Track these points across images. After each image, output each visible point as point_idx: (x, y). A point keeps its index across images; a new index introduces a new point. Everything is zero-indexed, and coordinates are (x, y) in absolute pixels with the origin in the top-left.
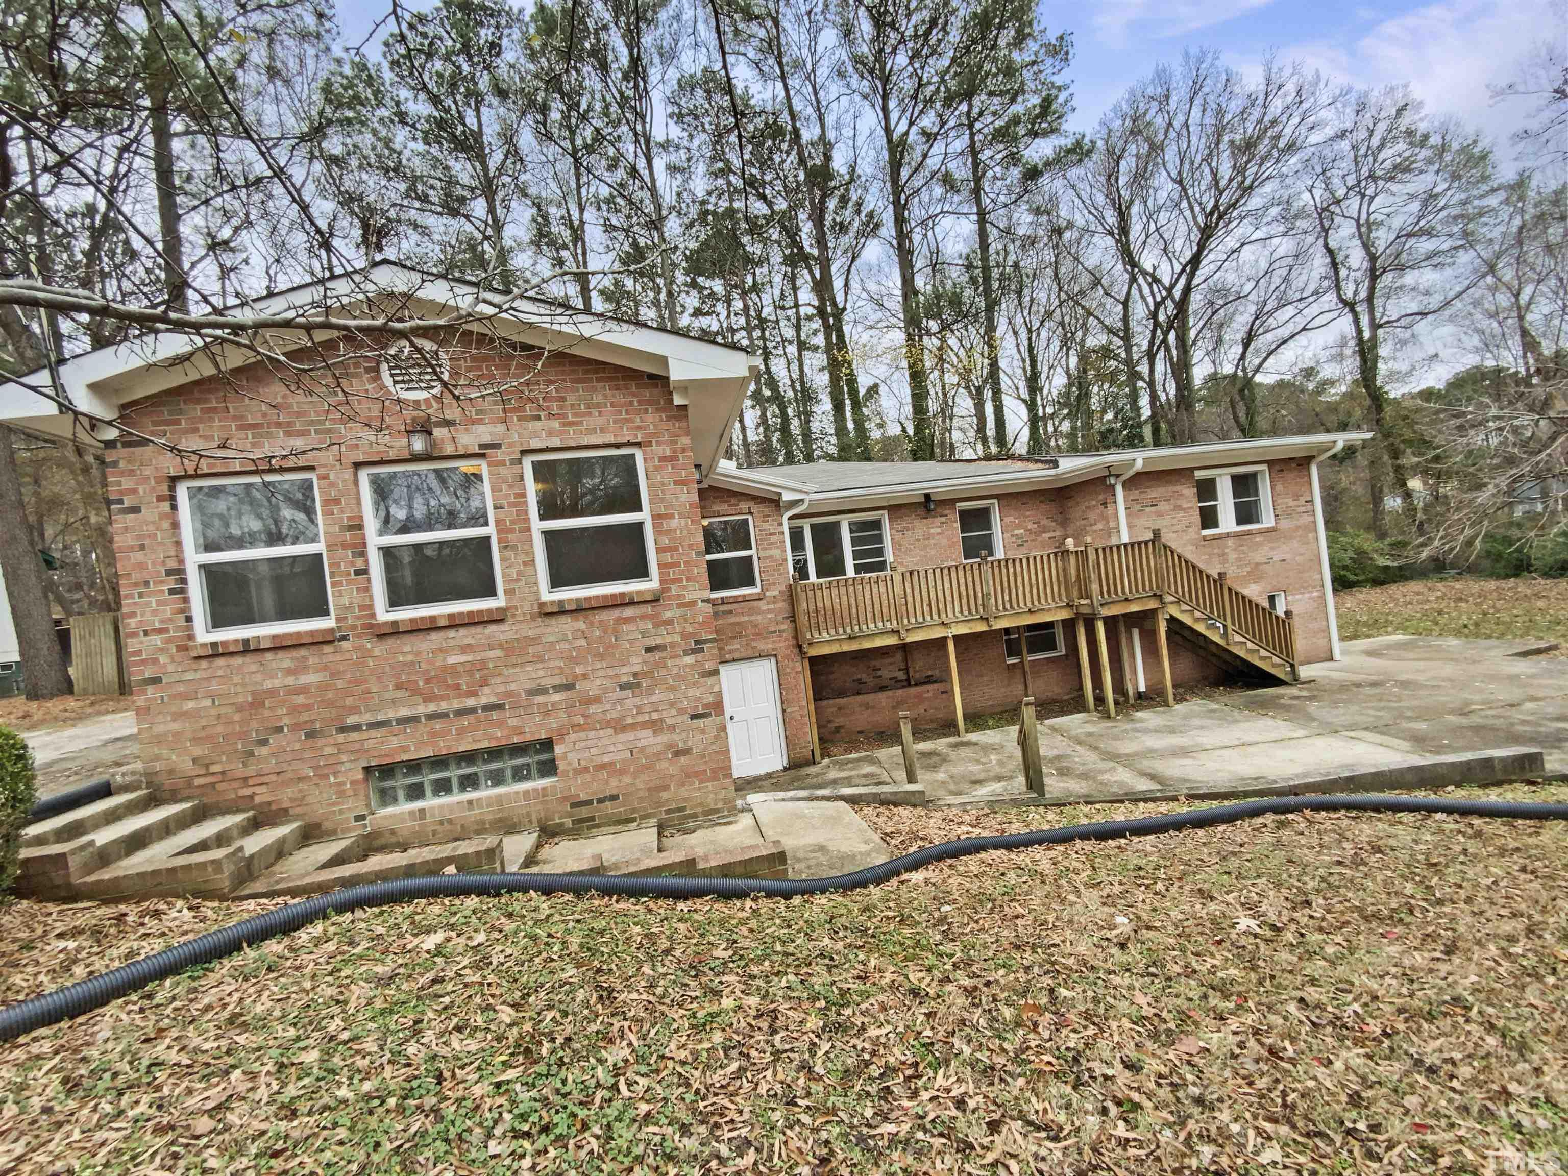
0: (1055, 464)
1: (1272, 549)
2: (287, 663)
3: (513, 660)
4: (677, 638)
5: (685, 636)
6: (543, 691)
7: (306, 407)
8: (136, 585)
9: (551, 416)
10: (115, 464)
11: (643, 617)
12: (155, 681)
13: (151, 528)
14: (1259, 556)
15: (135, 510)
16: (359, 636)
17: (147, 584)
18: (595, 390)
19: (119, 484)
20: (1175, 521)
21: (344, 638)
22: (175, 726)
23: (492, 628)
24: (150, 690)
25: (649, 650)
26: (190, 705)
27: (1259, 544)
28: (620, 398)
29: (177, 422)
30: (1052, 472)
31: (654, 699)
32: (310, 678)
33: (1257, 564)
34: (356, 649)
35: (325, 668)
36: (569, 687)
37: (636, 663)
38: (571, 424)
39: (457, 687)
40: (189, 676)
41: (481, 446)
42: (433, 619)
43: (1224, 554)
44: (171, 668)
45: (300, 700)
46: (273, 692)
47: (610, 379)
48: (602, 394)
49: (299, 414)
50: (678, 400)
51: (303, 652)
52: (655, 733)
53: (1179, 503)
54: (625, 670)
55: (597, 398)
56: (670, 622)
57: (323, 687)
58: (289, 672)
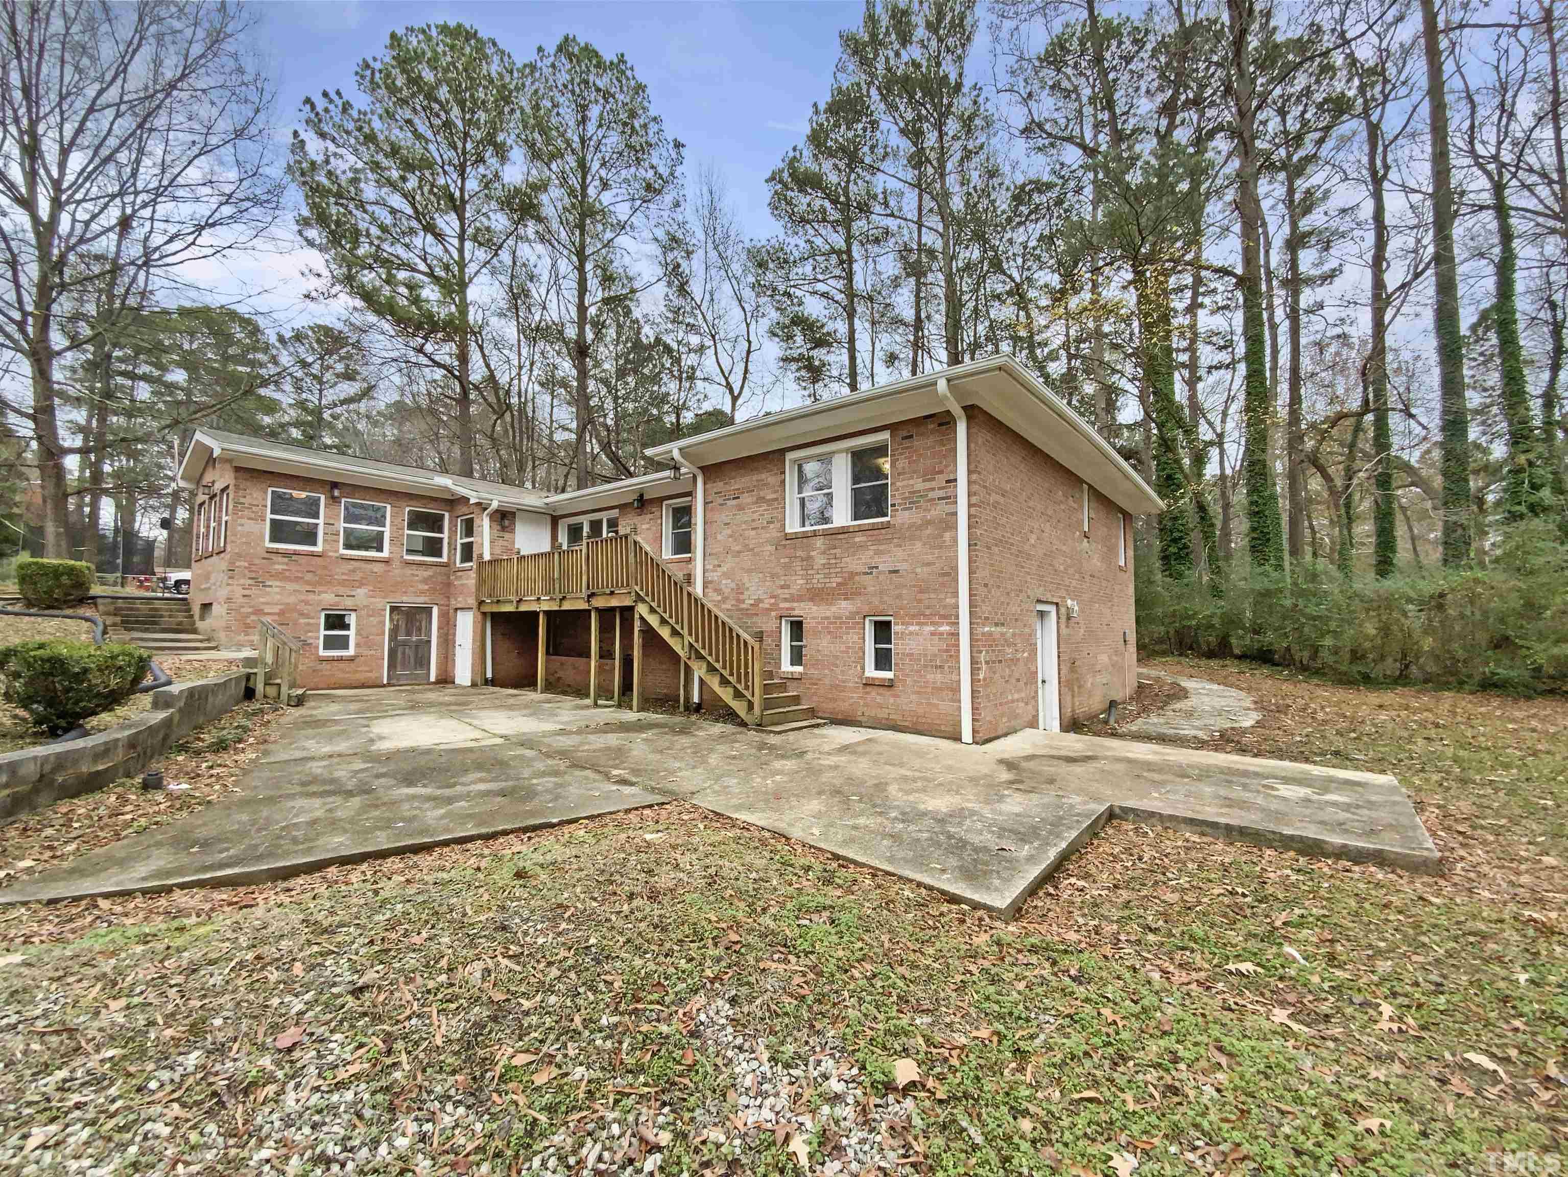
1: (878, 553)
14: (855, 563)
20: (756, 516)
27: (862, 547)
33: (852, 575)
43: (809, 558)
53: (762, 494)
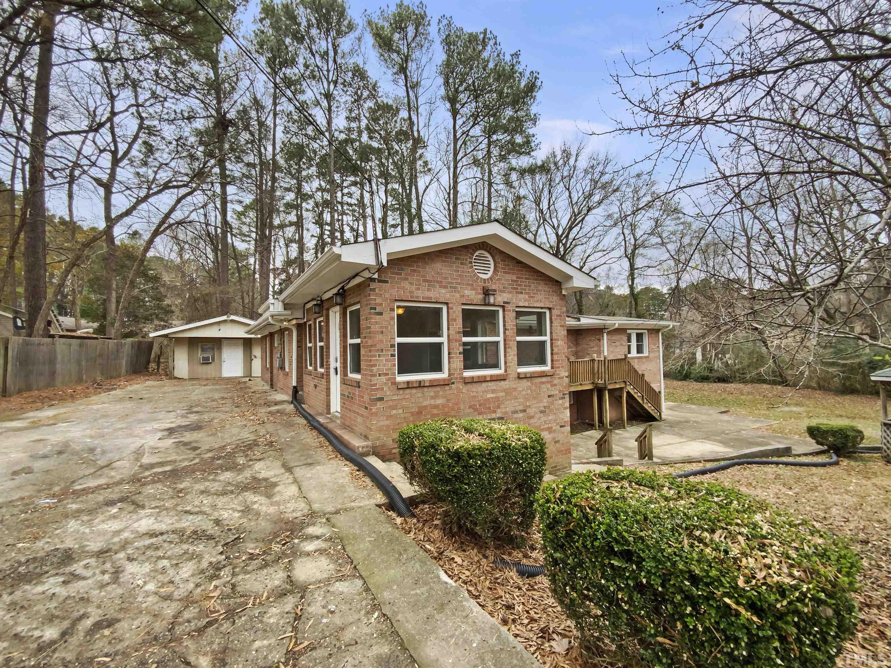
0: (579, 320)
1: (647, 363)
2: (432, 394)
3: (509, 398)
4: (557, 392)
5: (560, 391)
6: (516, 412)
7: (448, 275)
8: (378, 350)
9: (526, 293)
10: (374, 290)
11: (547, 382)
12: (381, 399)
13: (386, 323)
15: (381, 314)
16: (458, 382)
17: (382, 350)
18: (539, 284)
19: (375, 300)
21: (453, 383)
22: (387, 422)
23: (502, 382)
24: (379, 403)
25: (549, 396)
26: (394, 412)
27: (643, 362)
28: (546, 289)
29: (401, 274)
30: (578, 323)
31: (550, 418)
32: (439, 401)
34: (457, 388)
35: (445, 397)
36: (525, 411)
37: (545, 401)
38: (532, 297)
39: (490, 408)
40: (395, 398)
41: (504, 303)
42: (485, 377)
44: (388, 393)
45: (435, 411)
46: (425, 407)
47: (545, 280)
48: (542, 287)
49: (446, 278)
50: (564, 292)
51: (438, 389)
52: (549, 433)
53: (622, 342)
54: (542, 405)
55: (540, 288)
56: (555, 385)
57: (443, 406)
58: (432, 398)
